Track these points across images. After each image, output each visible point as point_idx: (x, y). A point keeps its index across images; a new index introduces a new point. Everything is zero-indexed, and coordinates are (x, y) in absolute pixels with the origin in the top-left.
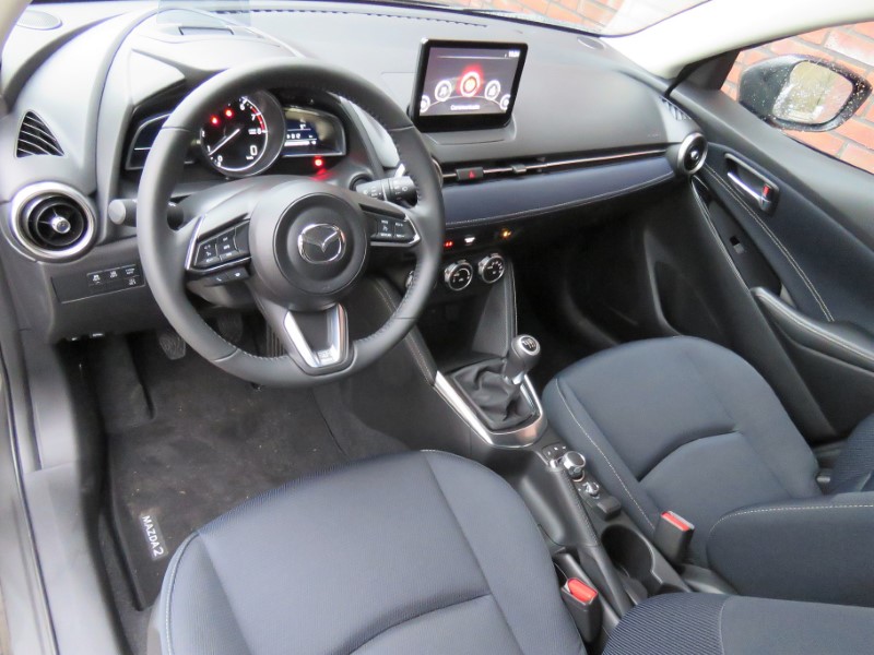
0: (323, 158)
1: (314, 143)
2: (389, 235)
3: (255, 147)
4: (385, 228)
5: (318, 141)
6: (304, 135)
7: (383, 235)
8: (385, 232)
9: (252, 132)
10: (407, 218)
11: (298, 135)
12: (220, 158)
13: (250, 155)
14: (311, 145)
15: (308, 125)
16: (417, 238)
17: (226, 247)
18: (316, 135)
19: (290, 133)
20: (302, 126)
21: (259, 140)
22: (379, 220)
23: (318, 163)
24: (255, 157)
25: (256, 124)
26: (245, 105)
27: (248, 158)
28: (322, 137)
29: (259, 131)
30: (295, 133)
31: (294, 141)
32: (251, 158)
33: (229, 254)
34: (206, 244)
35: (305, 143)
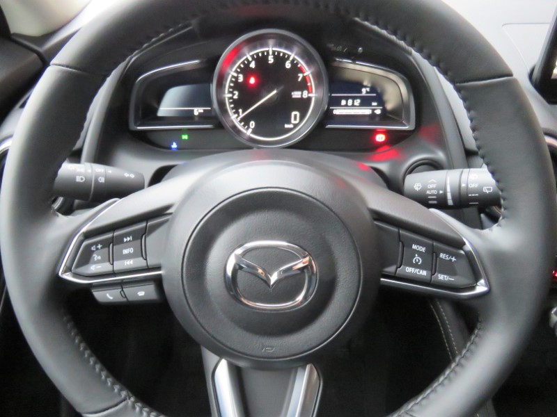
0: (386, 132)
1: (378, 112)
2: (424, 273)
3: (298, 113)
4: (417, 259)
5: (384, 110)
6: (365, 102)
7: (410, 270)
8: (416, 266)
9: (296, 95)
10: (468, 247)
11: (357, 102)
12: (252, 124)
13: (289, 122)
14: (373, 115)
15: (373, 89)
16: (481, 288)
17: (126, 252)
18: (382, 103)
19: (347, 98)
20: (364, 90)
21: (303, 105)
22: (406, 244)
23: (380, 138)
24: (296, 126)
25: (303, 86)
26: (292, 62)
27: (287, 126)
28: (389, 106)
29: (305, 94)
30: (354, 98)
31: (349, 108)
32: (291, 126)
33: (129, 263)
34: (96, 244)
35: (367, 111)
